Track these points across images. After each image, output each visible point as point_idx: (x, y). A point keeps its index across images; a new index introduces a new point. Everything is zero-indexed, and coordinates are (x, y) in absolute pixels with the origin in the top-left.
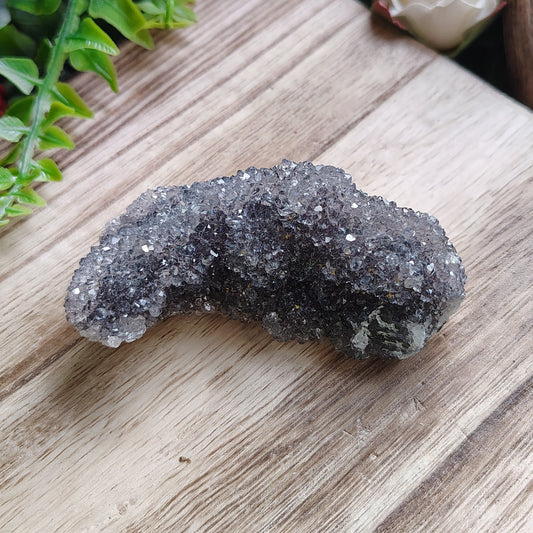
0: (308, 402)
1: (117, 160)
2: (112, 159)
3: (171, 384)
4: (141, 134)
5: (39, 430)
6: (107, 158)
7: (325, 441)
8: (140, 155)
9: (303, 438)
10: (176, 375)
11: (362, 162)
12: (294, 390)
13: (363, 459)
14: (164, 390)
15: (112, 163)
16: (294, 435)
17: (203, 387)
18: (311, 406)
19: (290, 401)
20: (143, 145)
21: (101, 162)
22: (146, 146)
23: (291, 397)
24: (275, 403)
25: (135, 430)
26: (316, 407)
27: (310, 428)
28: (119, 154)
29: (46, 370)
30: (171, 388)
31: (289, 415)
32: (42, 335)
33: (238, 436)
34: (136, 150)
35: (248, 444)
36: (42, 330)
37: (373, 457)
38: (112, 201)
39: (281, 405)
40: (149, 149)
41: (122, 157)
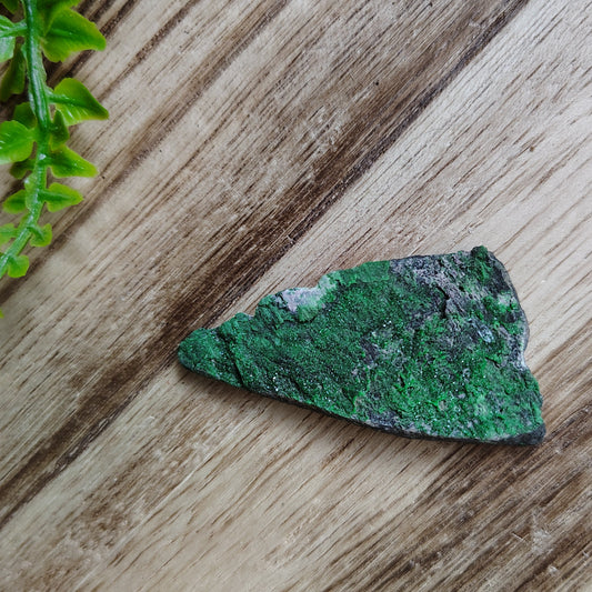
0: (463, 491)
1: (138, 70)
2: (132, 67)
3: (269, 465)
4: (171, 13)
5: (103, 527)
7: (487, 546)
8: (175, 60)
9: (458, 542)
11: (554, 66)
12: (443, 474)
13: (538, 572)
14: (261, 473)
15: (131, 76)
16: (445, 539)
17: (316, 469)
18: (467, 497)
19: (439, 489)
20: (177, 36)
22: (183, 38)
23: (439, 484)
25: (230, 529)
26: (474, 499)
27: (465, 529)
28: (140, 57)
29: (95, 443)
31: (436, 510)
32: (78, 390)
33: (368, 539)
34: (168, 46)
35: (381, 550)
36: (77, 382)
37: (551, 569)
39: (426, 496)
40: (188, 45)
41: (146, 63)
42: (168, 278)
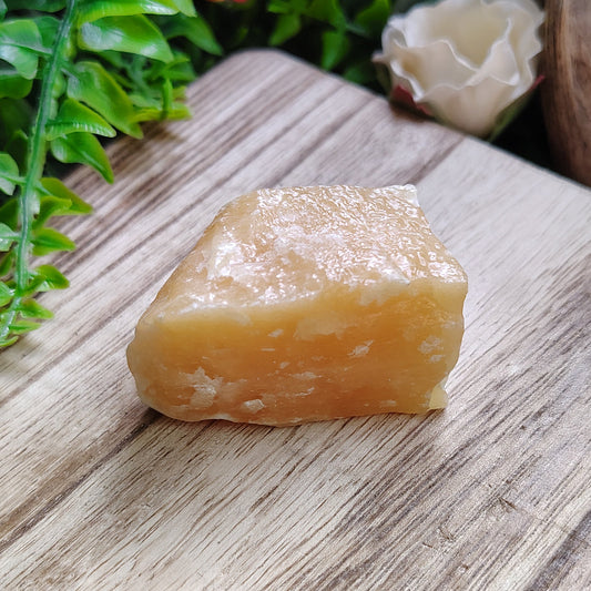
0: (373, 518)
1: (108, 275)
2: (102, 274)
3: (205, 513)
4: (134, 245)
5: (50, 581)
6: (96, 274)
7: (402, 558)
8: (135, 268)
9: (375, 557)
10: (210, 504)
12: (355, 506)
13: (451, 574)
15: (103, 278)
16: (364, 554)
17: (246, 512)
18: (378, 521)
19: (353, 518)
20: (137, 256)
21: (90, 278)
22: (141, 257)
23: (353, 513)
24: (335, 522)
25: (170, 569)
26: (385, 521)
27: (381, 545)
28: (110, 268)
29: (50, 513)
30: (207, 517)
32: (41, 475)
33: (296, 563)
34: (130, 261)
35: (309, 571)
36: (40, 469)
37: (460, 571)
38: (108, 319)
39: (345, 522)
40: (144, 260)
41: (113, 272)
42: (123, 392)
